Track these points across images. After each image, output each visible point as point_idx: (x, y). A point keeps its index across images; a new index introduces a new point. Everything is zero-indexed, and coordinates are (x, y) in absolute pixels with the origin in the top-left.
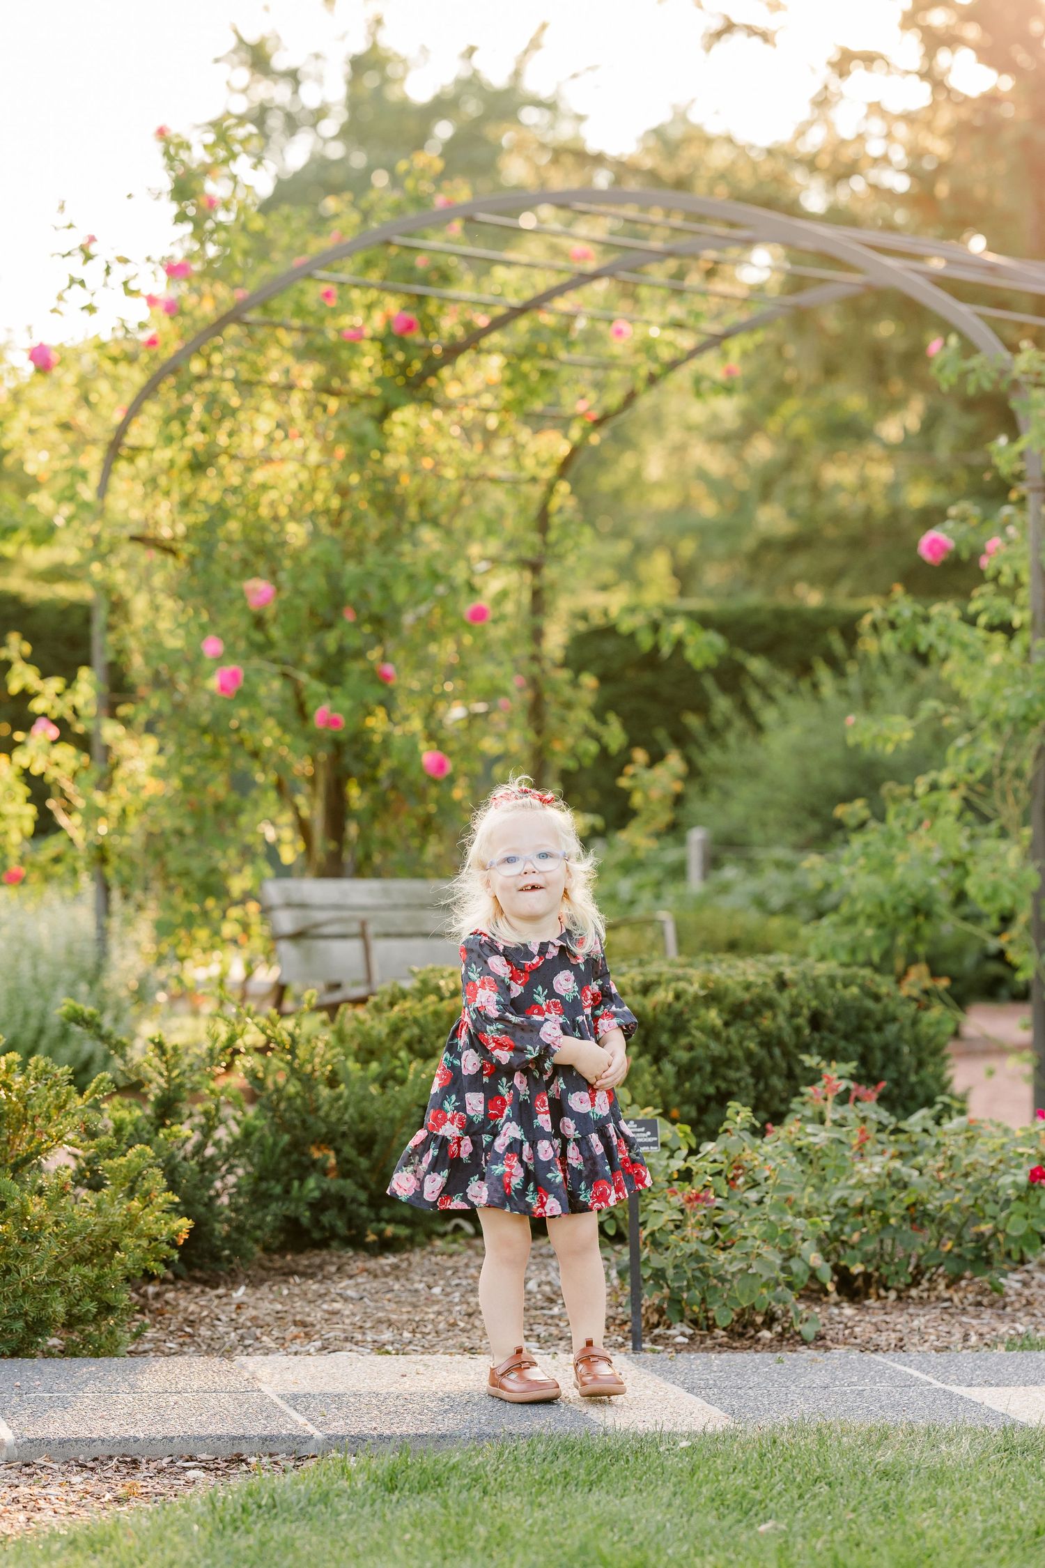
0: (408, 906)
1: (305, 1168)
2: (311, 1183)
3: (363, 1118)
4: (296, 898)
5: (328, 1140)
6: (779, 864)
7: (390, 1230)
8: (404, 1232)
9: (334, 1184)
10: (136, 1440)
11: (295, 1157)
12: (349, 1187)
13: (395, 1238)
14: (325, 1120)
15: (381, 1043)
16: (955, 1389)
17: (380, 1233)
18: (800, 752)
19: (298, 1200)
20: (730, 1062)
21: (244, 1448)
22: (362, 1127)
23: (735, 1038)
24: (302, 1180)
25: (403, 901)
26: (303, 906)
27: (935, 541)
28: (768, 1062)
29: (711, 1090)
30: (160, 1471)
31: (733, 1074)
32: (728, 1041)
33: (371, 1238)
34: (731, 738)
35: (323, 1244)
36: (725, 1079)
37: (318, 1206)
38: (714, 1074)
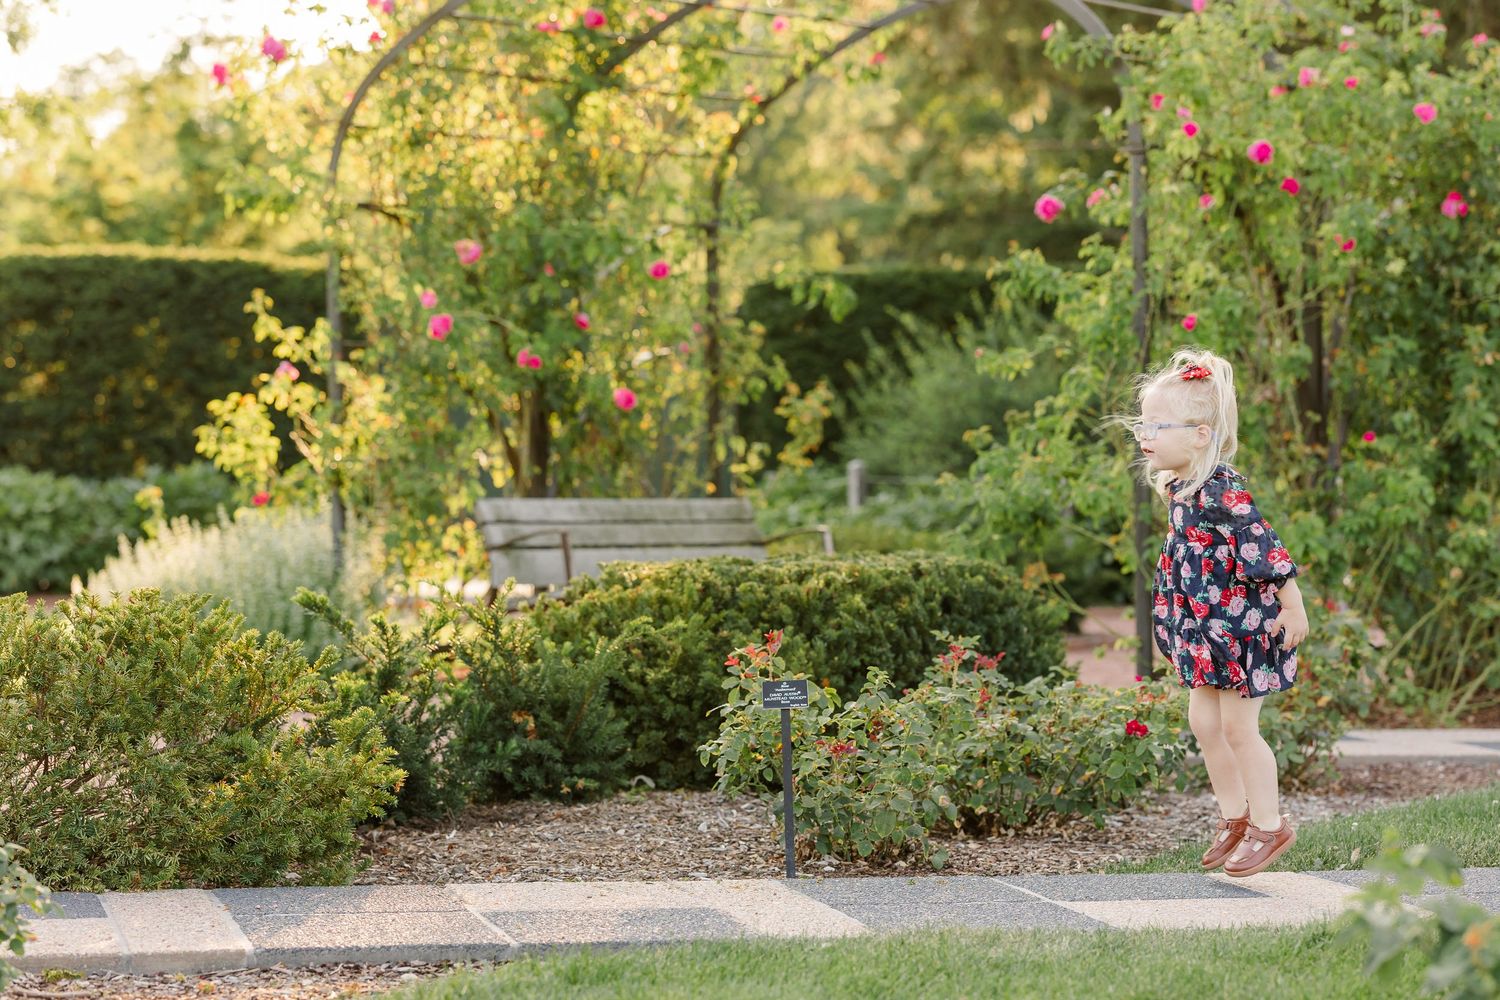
0: (603, 522)
1: (509, 731)
2: (513, 743)
3: (557, 688)
4: (505, 515)
5: (528, 707)
6: (925, 491)
7: (581, 783)
8: (593, 784)
9: (533, 744)
10: (358, 949)
11: (499, 721)
12: (546, 747)
13: (586, 790)
14: (525, 689)
15: (573, 625)
16: (1060, 903)
17: (573, 786)
18: (943, 394)
19: (502, 758)
20: (873, 639)
21: (451, 955)
22: (556, 695)
23: (877, 620)
24: (505, 741)
25: (597, 517)
26: (511, 521)
27: (1048, 203)
28: (906, 640)
29: (857, 663)
30: (379, 975)
31: (875, 649)
32: (872, 622)
33: (566, 790)
34: (885, 384)
35: (524, 796)
36: (868, 654)
37: (519, 763)
38: (859, 650)
